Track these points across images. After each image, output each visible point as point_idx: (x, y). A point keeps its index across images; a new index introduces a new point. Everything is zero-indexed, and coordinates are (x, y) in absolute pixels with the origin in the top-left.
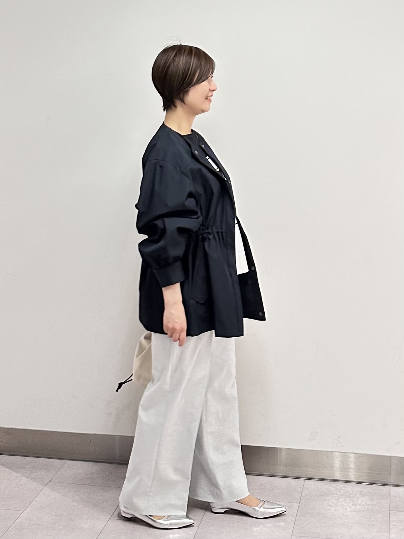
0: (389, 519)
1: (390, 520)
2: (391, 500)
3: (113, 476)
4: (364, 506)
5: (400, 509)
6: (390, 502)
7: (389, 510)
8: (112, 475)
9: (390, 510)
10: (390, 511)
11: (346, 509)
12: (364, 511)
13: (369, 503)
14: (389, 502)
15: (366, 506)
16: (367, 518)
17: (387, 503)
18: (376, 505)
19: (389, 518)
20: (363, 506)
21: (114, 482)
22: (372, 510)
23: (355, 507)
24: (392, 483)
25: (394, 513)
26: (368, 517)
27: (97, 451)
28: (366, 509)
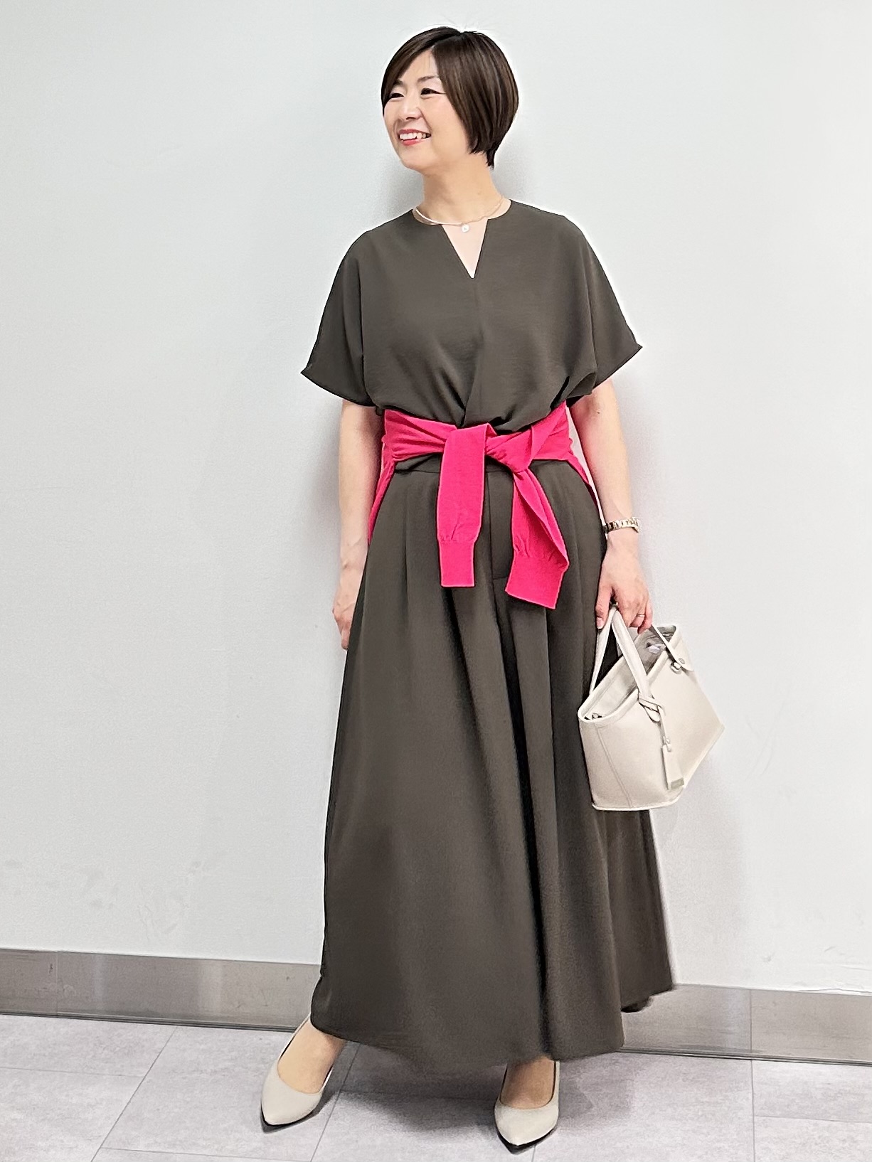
0: (752, 1135)
1: (754, 1137)
2: (755, 1092)
3: (104, 1049)
4: (694, 1106)
5: (779, 1113)
6: (753, 1097)
7: (751, 1113)
8: (104, 1046)
9: (753, 1116)
10: (755, 1117)
11: (653, 1113)
12: (696, 1118)
13: (706, 1099)
14: (751, 1097)
15: (698, 1107)
16: (703, 1133)
17: (748, 1099)
18: (721, 1103)
19: (752, 1132)
20: (692, 1107)
21: (107, 1062)
22: (713, 1115)
23: (675, 1109)
24: (757, 1052)
25: (764, 1120)
26: (705, 1131)
27: (66, 991)
28: (700, 1113)
